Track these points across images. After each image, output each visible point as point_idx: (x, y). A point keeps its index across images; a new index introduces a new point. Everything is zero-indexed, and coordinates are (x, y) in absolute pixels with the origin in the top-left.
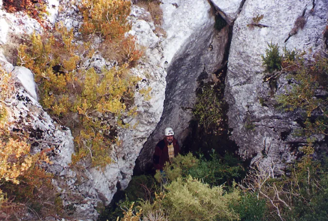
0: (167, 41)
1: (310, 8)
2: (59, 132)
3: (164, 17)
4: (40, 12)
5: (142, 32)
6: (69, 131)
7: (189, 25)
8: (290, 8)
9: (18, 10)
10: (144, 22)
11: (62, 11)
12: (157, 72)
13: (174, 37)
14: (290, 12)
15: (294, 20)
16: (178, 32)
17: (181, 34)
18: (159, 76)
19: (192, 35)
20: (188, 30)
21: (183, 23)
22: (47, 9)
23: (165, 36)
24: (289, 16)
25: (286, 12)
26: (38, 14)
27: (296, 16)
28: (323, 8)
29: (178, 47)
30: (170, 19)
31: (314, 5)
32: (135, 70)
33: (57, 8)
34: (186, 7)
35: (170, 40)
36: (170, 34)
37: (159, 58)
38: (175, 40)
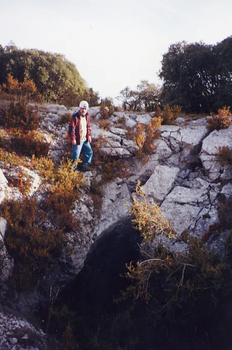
0: (100, 221)
1: (193, 227)
2: (7, 259)
3: (103, 206)
4: (26, 190)
5: (81, 213)
6: (13, 260)
7: (118, 215)
8: (181, 223)
9: (15, 186)
10: (85, 206)
11: (39, 191)
12: (84, 239)
13: (105, 220)
14: (180, 226)
15: (181, 232)
16: (109, 217)
17: (111, 219)
18: (85, 242)
19: (119, 222)
20: (116, 217)
21: (114, 213)
22: (30, 189)
23: (99, 218)
24: (179, 228)
25: (178, 225)
26: (24, 191)
27: (183, 229)
28: (201, 230)
29: (107, 227)
30: (106, 208)
31: (196, 226)
32: (68, 235)
33: (36, 189)
34: (119, 203)
35: (102, 221)
36: (103, 217)
37: (89, 231)
38: (105, 222)
